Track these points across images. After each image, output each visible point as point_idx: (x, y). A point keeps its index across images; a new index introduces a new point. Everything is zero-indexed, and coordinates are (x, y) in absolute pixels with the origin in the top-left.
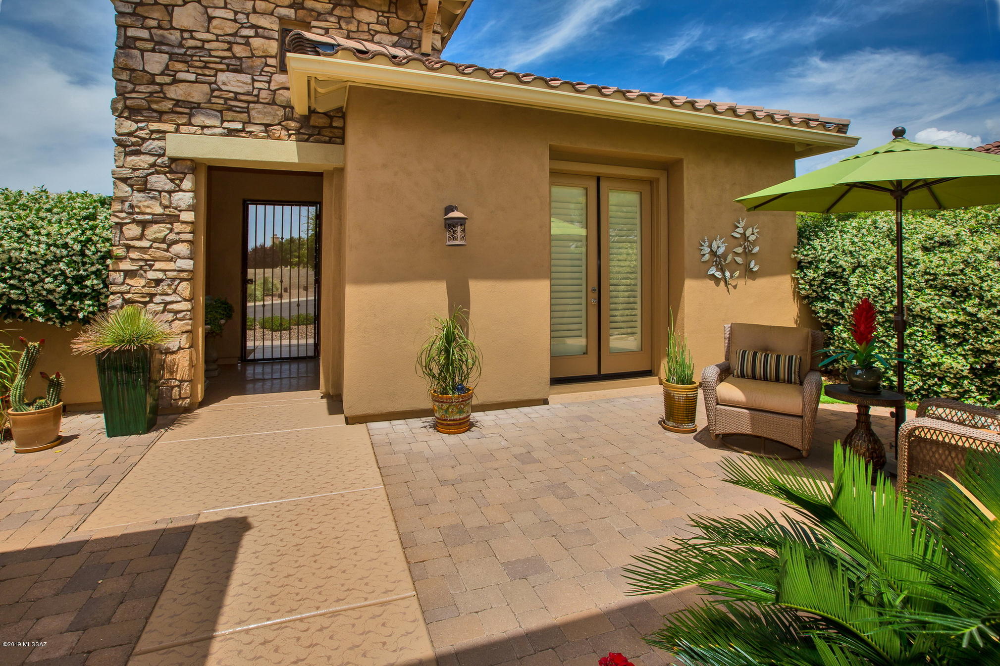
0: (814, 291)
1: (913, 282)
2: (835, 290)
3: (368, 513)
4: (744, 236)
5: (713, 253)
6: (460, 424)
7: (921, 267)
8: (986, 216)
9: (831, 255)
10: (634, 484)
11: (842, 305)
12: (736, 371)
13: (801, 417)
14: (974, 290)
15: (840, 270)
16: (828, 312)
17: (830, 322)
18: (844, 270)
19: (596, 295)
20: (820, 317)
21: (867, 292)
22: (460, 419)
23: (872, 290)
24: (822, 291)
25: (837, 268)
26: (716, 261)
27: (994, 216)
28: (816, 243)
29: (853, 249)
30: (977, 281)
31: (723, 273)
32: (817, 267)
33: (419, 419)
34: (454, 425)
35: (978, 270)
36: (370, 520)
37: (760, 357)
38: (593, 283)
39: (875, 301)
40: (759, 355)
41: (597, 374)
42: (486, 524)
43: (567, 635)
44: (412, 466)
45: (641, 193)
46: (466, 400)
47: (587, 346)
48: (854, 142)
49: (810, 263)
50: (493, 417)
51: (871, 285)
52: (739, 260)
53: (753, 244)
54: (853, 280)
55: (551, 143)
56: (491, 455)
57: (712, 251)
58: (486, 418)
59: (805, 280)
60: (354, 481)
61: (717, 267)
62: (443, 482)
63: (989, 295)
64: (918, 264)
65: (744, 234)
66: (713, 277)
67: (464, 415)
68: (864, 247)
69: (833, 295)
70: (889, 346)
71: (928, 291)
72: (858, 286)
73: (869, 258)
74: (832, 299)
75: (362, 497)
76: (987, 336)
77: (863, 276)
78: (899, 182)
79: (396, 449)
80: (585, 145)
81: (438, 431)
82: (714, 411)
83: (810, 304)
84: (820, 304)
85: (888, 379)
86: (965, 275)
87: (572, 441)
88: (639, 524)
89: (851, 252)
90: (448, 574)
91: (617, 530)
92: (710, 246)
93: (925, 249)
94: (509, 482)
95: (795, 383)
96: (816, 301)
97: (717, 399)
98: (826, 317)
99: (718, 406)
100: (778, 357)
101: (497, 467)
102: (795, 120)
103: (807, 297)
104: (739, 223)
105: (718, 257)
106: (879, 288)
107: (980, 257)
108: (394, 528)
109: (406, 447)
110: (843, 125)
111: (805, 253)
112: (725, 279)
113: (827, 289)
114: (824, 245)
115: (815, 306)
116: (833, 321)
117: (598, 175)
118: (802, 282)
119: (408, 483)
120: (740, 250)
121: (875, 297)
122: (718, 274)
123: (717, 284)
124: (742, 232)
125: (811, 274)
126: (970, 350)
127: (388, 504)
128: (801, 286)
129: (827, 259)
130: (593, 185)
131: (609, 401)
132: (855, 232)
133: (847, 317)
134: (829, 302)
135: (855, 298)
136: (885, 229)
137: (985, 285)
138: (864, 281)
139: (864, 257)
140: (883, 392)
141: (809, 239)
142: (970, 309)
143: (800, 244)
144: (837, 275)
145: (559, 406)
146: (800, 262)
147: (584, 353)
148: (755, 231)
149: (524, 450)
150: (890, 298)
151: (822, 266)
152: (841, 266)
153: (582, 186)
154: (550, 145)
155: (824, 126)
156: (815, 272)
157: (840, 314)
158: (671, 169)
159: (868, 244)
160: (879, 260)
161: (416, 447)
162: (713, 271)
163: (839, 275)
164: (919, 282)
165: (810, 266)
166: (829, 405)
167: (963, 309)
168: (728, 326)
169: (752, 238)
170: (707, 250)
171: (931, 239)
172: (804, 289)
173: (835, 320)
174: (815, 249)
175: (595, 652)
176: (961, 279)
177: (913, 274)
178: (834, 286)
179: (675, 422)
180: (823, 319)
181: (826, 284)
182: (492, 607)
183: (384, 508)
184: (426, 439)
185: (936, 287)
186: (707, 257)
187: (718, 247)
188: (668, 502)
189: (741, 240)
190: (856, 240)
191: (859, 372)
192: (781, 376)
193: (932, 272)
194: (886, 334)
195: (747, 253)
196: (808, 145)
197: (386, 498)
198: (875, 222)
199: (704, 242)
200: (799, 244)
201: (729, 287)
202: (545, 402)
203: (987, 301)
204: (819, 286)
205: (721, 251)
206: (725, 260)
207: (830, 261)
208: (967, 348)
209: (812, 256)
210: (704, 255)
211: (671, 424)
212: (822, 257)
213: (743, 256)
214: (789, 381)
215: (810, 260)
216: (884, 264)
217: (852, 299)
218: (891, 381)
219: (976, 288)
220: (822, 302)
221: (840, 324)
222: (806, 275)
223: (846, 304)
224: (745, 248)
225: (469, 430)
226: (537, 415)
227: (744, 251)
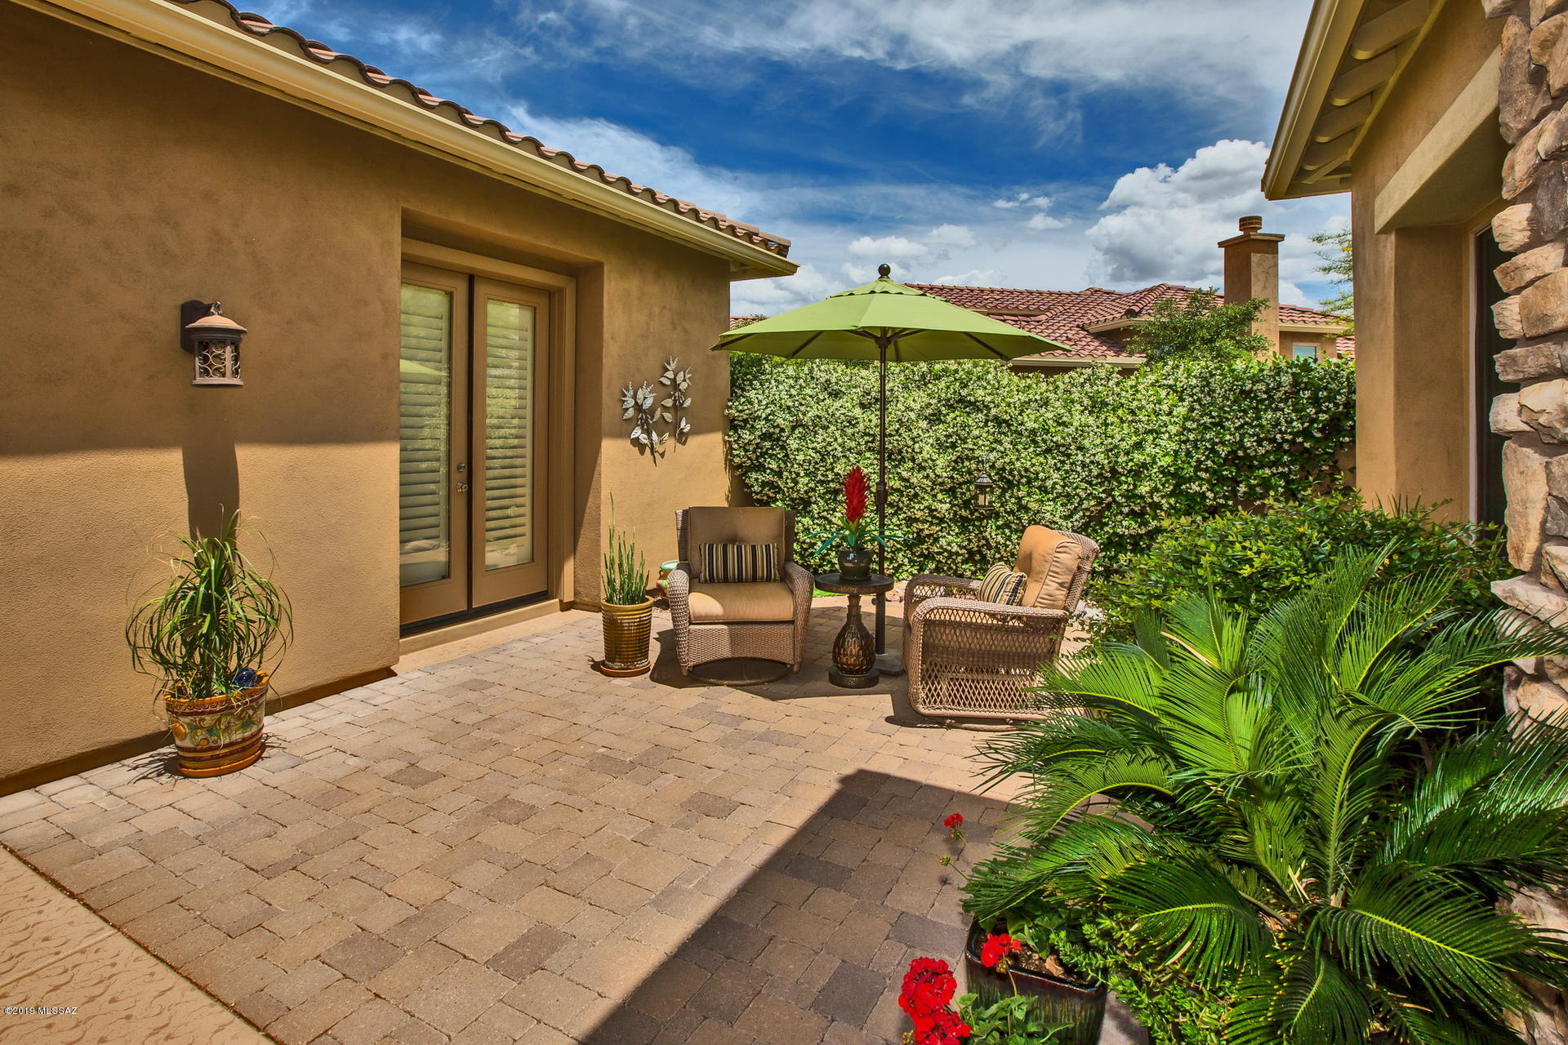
0: (749, 458)
1: (853, 444)
2: (771, 456)
3: (113, 1000)
4: (675, 385)
5: (638, 407)
6: (244, 749)
7: (861, 427)
8: (913, 371)
9: (768, 411)
10: (610, 765)
11: (779, 474)
12: (702, 575)
13: (792, 622)
14: (907, 452)
15: (777, 430)
16: (764, 484)
17: (765, 498)
18: (782, 430)
19: (463, 476)
20: (755, 492)
21: (808, 457)
22: (244, 740)
23: (814, 455)
24: (757, 458)
25: (774, 427)
26: (641, 419)
27: (918, 370)
28: (752, 394)
29: (791, 404)
30: (910, 443)
31: (650, 438)
32: (753, 426)
33: (117, 765)
34: (231, 753)
35: (910, 430)
36: (128, 1013)
37: (732, 551)
38: (459, 456)
39: (816, 469)
40: (730, 547)
41: (465, 609)
42: (413, 911)
43: (657, 1016)
44: (166, 863)
45: (535, 308)
46: (258, 698)
47: (449, 562)
48: (791, 269)
49: (745, 421)
50: (301, 721)
51: (813, 449)
52: (668, 416)
53: (685, 394)
54: (793, 444)
55: (406, 206)
56: (339, 791)
57: (636, 403)
58: (283, 725)
59: (738, 444)
60: (16, 950)
61: (642, 428)
62: (269, 872)
63: (920, 456)
64: (858, 423)
65: (674, 380)
66: (636, 442)
67: (254, 729)
68: (803, 403)
69: (769, 463)
70: (830, 522)
71: (868, 454)
72: (798, 450)
73: (809, 415)
74: (768, 468)
75: (66, 977)
76: (919, 503)
77: (802, 438)
78: (884, 330)
79: (99, 841)
80: (461, 219)
81: (186, 776)
82: (686, 634)
83: (743, 475)
84: (754, 475)
85: (830, 562)
86: (900, 435)
87: (478, 726)
88: (654, 820)
89: (789, 408)
90: (394, 1029)
91: (629, 838)
92: (635, 397)
93: (863, 406)
94: (408, 825)
95: (775, 580)
96: (751, 472)
97: (690, 618)
98: (761, 492)
99: (692, 627)
100: (754, 548)
101: (366, 807)
102: (740, 232)
103: (740, 466)
104: (669, 364)
105: (644, 412)
106: (819, 452)
107: (913, 415)
108: (208, 1000)
109: (122, 831)
110: (784, 246)
111: (740, 408)
112: (652, 444)
113: (762, 455)
114: (760, 397)
115: (749, 477)
116: (768, 497)
117: (471, 272)
118: (736, 446)
119: (182, 901)
120: (669, 403)
121: (816, 463)
122: (644, 438)
123: (642, 452)
124: (672, 377)
125: (747, 436)
126: (904, 519)
127: (153, 961)
128: (735, 452)
129: (764, 416)
130: (460, 288)
131: (497, 649)
132: (791, 382)
133: (786, 490)
134: (765, 472)
135: (796, 466)
136: (823, 380)
137: (917, 446)
138: (804, 444)
139: (804, 414)
140: (873, 577)
141: (743, 390)
142: (905, 474)
143: (734, 396)
144: (773, 437)
145: (418, 674)
146: (734, 420)
147: (443, 577)
148: (688, 376)
149: (403, 765)
150: (831, 464)
151: (759, 425)
152: (778, 426)
153: (444, 288)
154: (403, 208)
155: (766, 244)
156: (751, 433)
157: (778, 487)
158: (585, 276)
159: (808, 398)
160: (820, 417)
161: (151, 824)
162: (637, 433)
163: (775, 436)
164: (859, 444)
165: (745, 426)
166: (822, 600)
167: (898, 473)
168: (680, 512)
169: (683, 386)
170: (630, 402)
171: (868, 394)
172: (738, 456)
173: (771, 495)
174: (751, 403)
175: (706, 1018)
176: (897, 440)
177: (853, 435)
178: (770, 452)
179: (623, 662)
180: (757, 494)
181: (761, 449)
182: (515, 1041)
183: (152, 974)
184: (169, 799)
185: (873, 450)
186: (631, 413)
187: (645, 398)
188: (671, 776)
189: (671, 388)
190: (793, 392)
191: (852, 555)
192: (759, 574)
193: (871, 432)
194: (827, 508)
195: (677, 408)
196: (743, 265)
197: (141, 952)
198: (811, 370)
199: (628, 390)
200: (732, 396)
201: (656, 455)
202: (388, 673)
203: (918, 465)
204: (754, 451)
205: (648, 403)
206: (653, 417)
207: (766, 419)
208: (901, 517)
209: (747, 412)
210: (627, 409)
211: (617, 665)
212: (759, 413)
213: (672, 410)
214: (769, 579)
215: (745, 417)
216: (826, 423)
217: (792, 466)
218: (833, 565)
219: (909, 450)
220: (756, 472)
221: (777, 500)
222: (740, 437)
223: (786, 474)
224: (675, 401)
225: (260, 757)
226: (388, 698)
227: (674, 404)
